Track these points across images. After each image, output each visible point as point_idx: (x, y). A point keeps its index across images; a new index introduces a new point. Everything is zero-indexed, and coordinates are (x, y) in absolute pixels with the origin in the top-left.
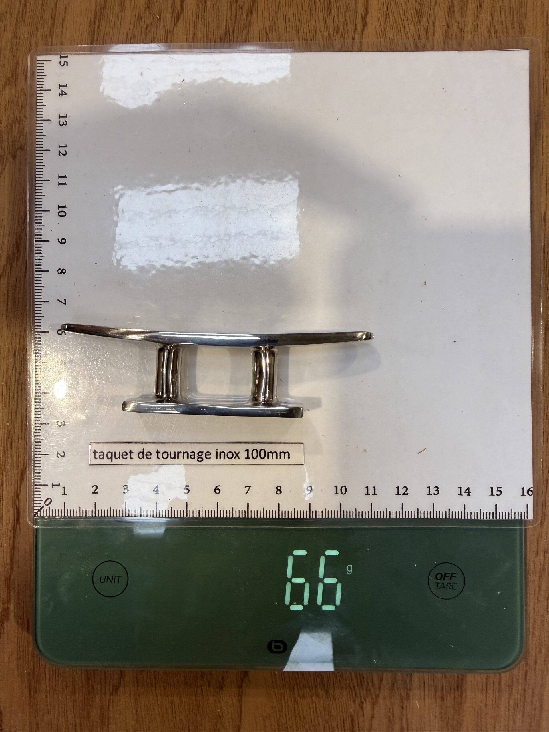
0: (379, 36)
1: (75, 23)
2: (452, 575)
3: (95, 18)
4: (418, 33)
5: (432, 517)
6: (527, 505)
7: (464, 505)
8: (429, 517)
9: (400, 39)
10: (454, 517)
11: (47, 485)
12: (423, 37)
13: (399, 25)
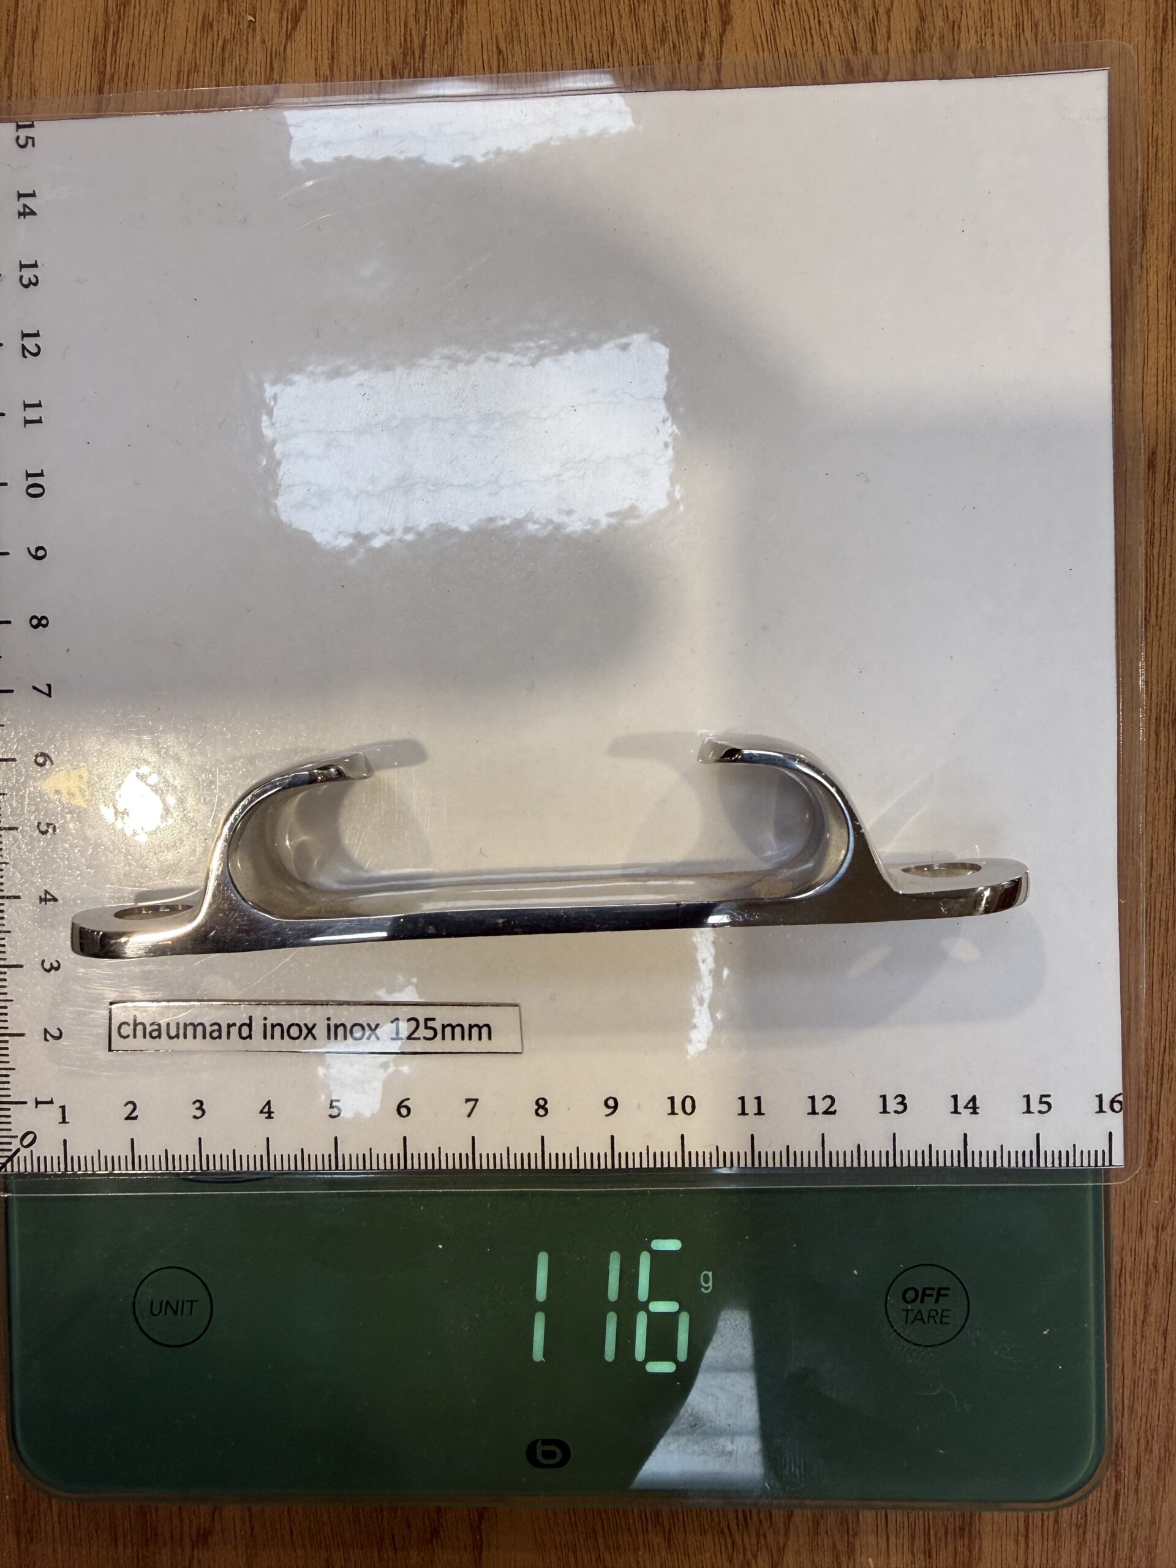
0: (760, 45)
1: (61, 41)
2: (941, 1293)
3: (107, 28)
4: (852, 37)
5: (891, 1164)
6: (1110, 1134)
7: (965, 1135)
8: (884, 1164)
9: (810, 51)
10: (941, 1164)
11: (25, 1103)
12: (864, 45)
13: (806, 18)
